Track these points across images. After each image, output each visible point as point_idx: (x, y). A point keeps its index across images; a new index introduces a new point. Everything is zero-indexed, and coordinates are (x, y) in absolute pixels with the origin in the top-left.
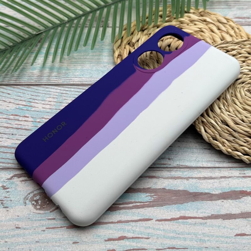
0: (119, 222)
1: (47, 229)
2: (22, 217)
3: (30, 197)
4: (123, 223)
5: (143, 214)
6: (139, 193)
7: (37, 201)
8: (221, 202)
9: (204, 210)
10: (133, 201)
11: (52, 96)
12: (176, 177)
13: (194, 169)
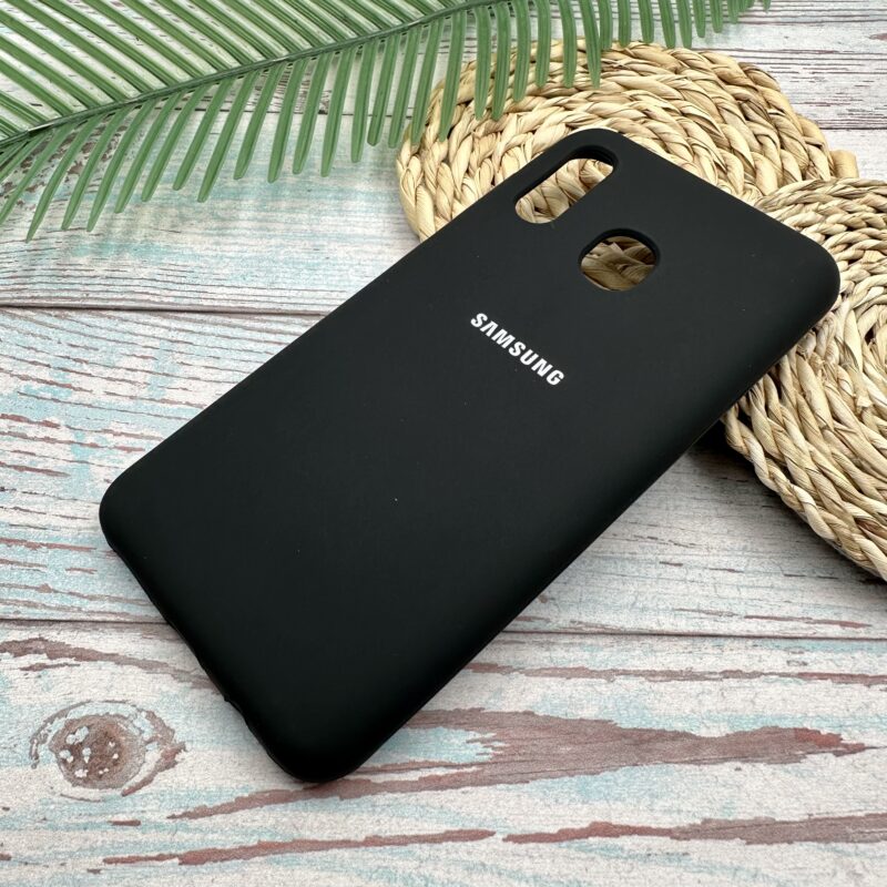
0: (373, 841)
1: (108, 866)
2: (19, 814)
4: (388, 847)
5: (458, 814)
6: (441, 728)
7: (75, 750)
8: (733, 772)
9: (676, 802)
10: (421, 759)
11: (139, 351)
12: (570, 669)
13: (629, 638)
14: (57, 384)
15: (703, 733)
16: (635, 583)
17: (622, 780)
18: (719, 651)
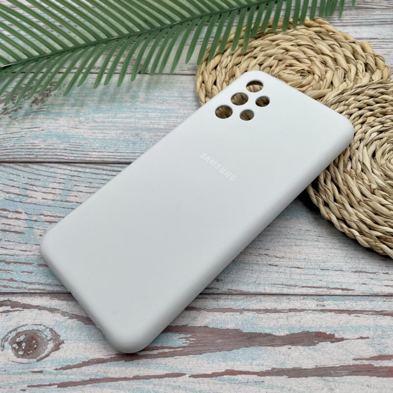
0: (137, 378)
1: (29, 388)
3: (11, 337)
4: (142, 380)
5: (172, 367)
6: (169, 333)
7: (19, 344)
10: (159, 345)
11: (57, 180)
12: (225, 309)
13: (251, 296)
14: (22, 195)
15: (277, 334)
16: (257, 273)
17: (241, 353)
18: (289, 301)
